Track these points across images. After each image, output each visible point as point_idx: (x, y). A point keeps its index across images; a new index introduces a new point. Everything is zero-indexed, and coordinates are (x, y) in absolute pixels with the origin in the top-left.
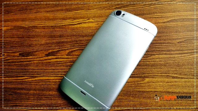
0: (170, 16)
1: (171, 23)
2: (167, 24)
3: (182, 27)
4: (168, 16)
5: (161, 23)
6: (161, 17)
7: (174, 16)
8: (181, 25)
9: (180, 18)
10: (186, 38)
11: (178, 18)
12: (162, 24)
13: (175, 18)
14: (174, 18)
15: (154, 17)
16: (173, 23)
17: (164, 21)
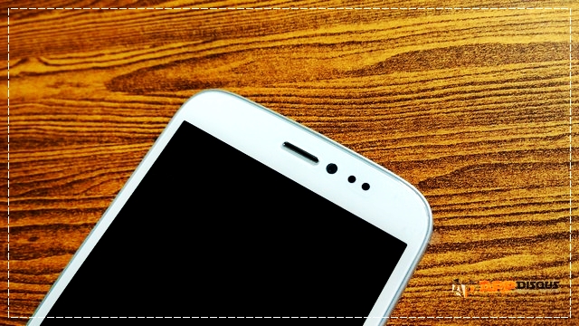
0: (391, 34)
1: (395, 74)
2: (377, 79)
3: (446, 94)
4: (383, 35)
5: (347, 74)
6: (349, 43)
7: (413, 37)
8: (442, 83)
9: (443, 45)
10: (462, 158)
11: (431, 46)
12: (349, 81)
13: (414, 48)
14: (408, 49)
15: (314, 45)
16: (405, 74)
17: (358, 65)
